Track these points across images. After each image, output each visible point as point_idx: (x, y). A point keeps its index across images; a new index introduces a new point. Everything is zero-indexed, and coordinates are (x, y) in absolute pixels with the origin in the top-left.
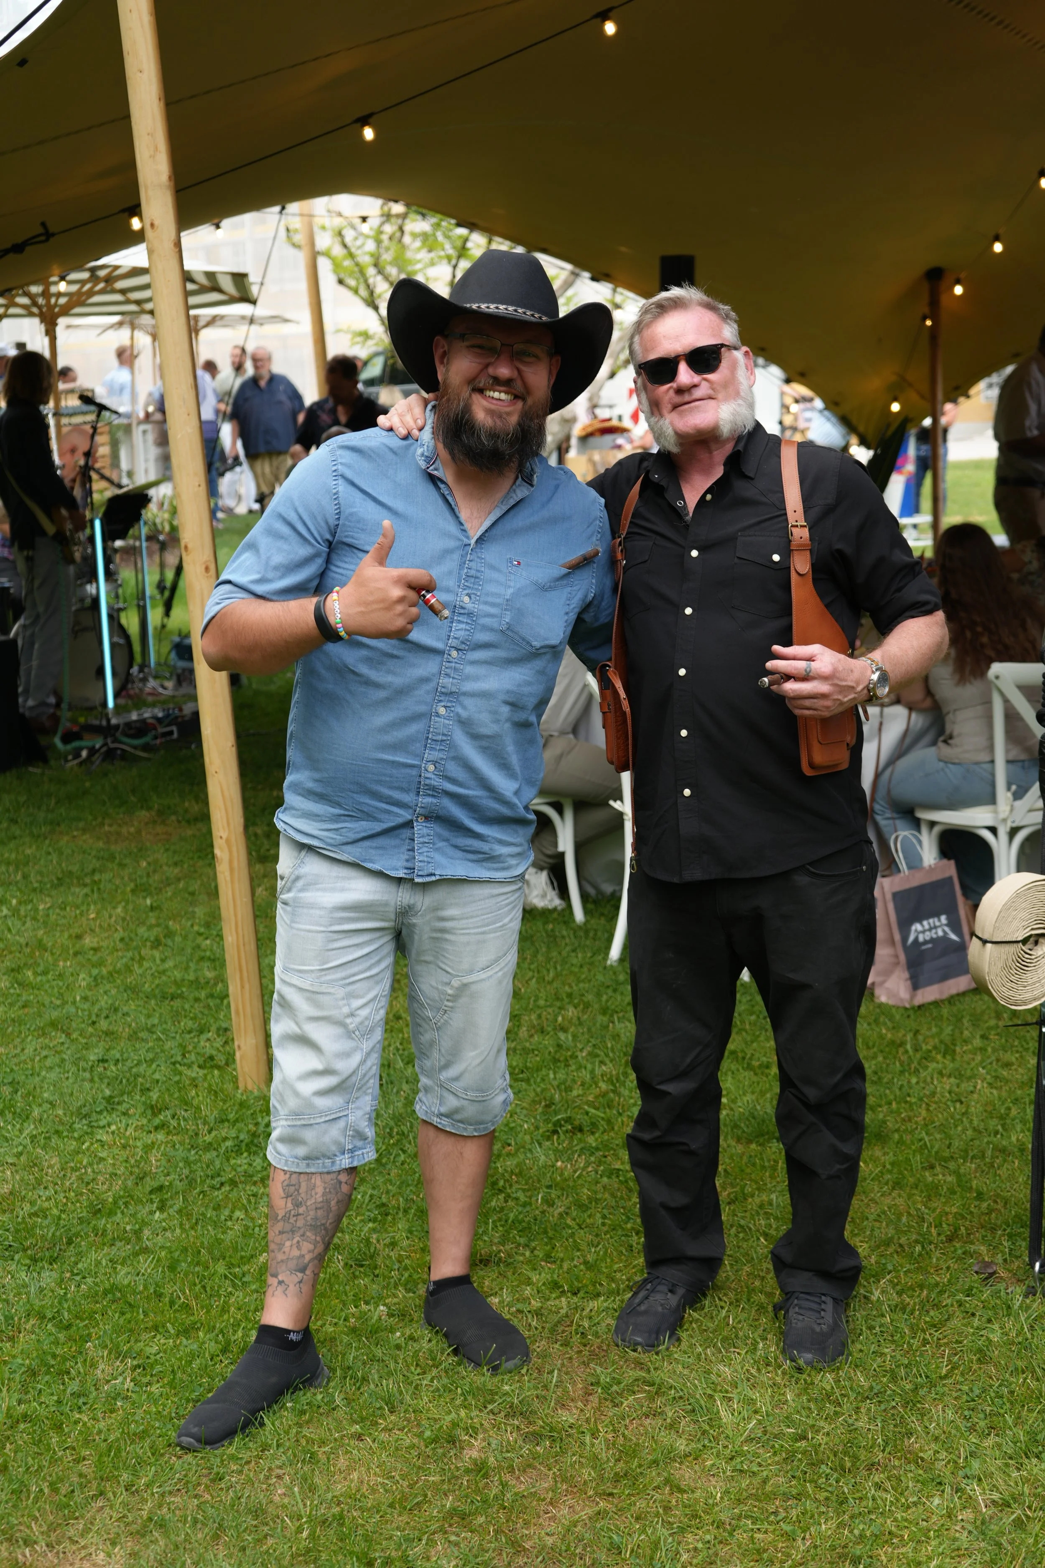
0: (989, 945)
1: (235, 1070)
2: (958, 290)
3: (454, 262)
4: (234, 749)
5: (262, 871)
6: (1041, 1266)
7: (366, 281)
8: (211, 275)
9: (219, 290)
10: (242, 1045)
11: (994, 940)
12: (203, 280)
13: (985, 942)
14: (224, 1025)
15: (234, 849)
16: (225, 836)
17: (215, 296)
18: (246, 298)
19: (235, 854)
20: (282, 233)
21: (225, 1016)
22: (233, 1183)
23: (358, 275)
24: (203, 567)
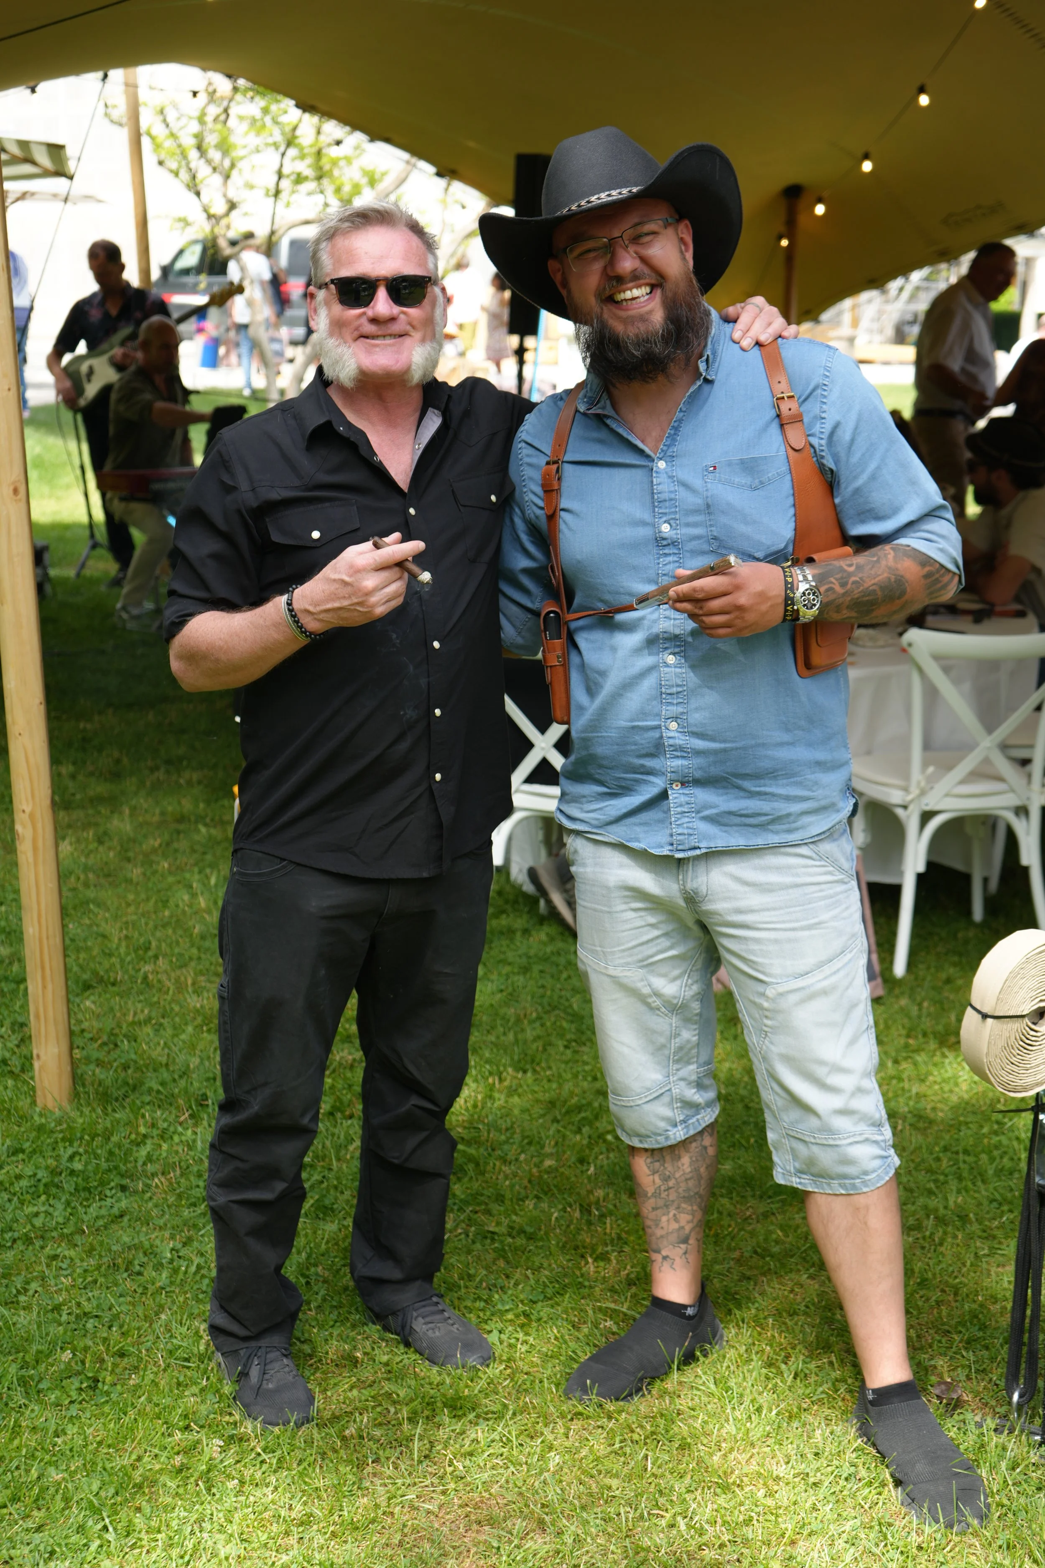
0: (990, 1021)
1: (32, 1078)
2: (820, 210)
3: (282, 149)
4: (42, 708)
5: (66, 819)
6: (1020, 1396)
7: (188, 164)
8: (24, 145)
9: (33, 163)
10: (42, 1055)
11: (996, 1014)
12: (15, 150)
13: (985, 1016)
14: (20, 1019)
15: (39, 825)
16: (28, 810)
17: (27, 169)
18: (60, 172)
19: (40, 831)
20: (101, 109)
21: (22, 1007)
22: (28, 1241)
23: (180, 157)
24: (12, 488)
